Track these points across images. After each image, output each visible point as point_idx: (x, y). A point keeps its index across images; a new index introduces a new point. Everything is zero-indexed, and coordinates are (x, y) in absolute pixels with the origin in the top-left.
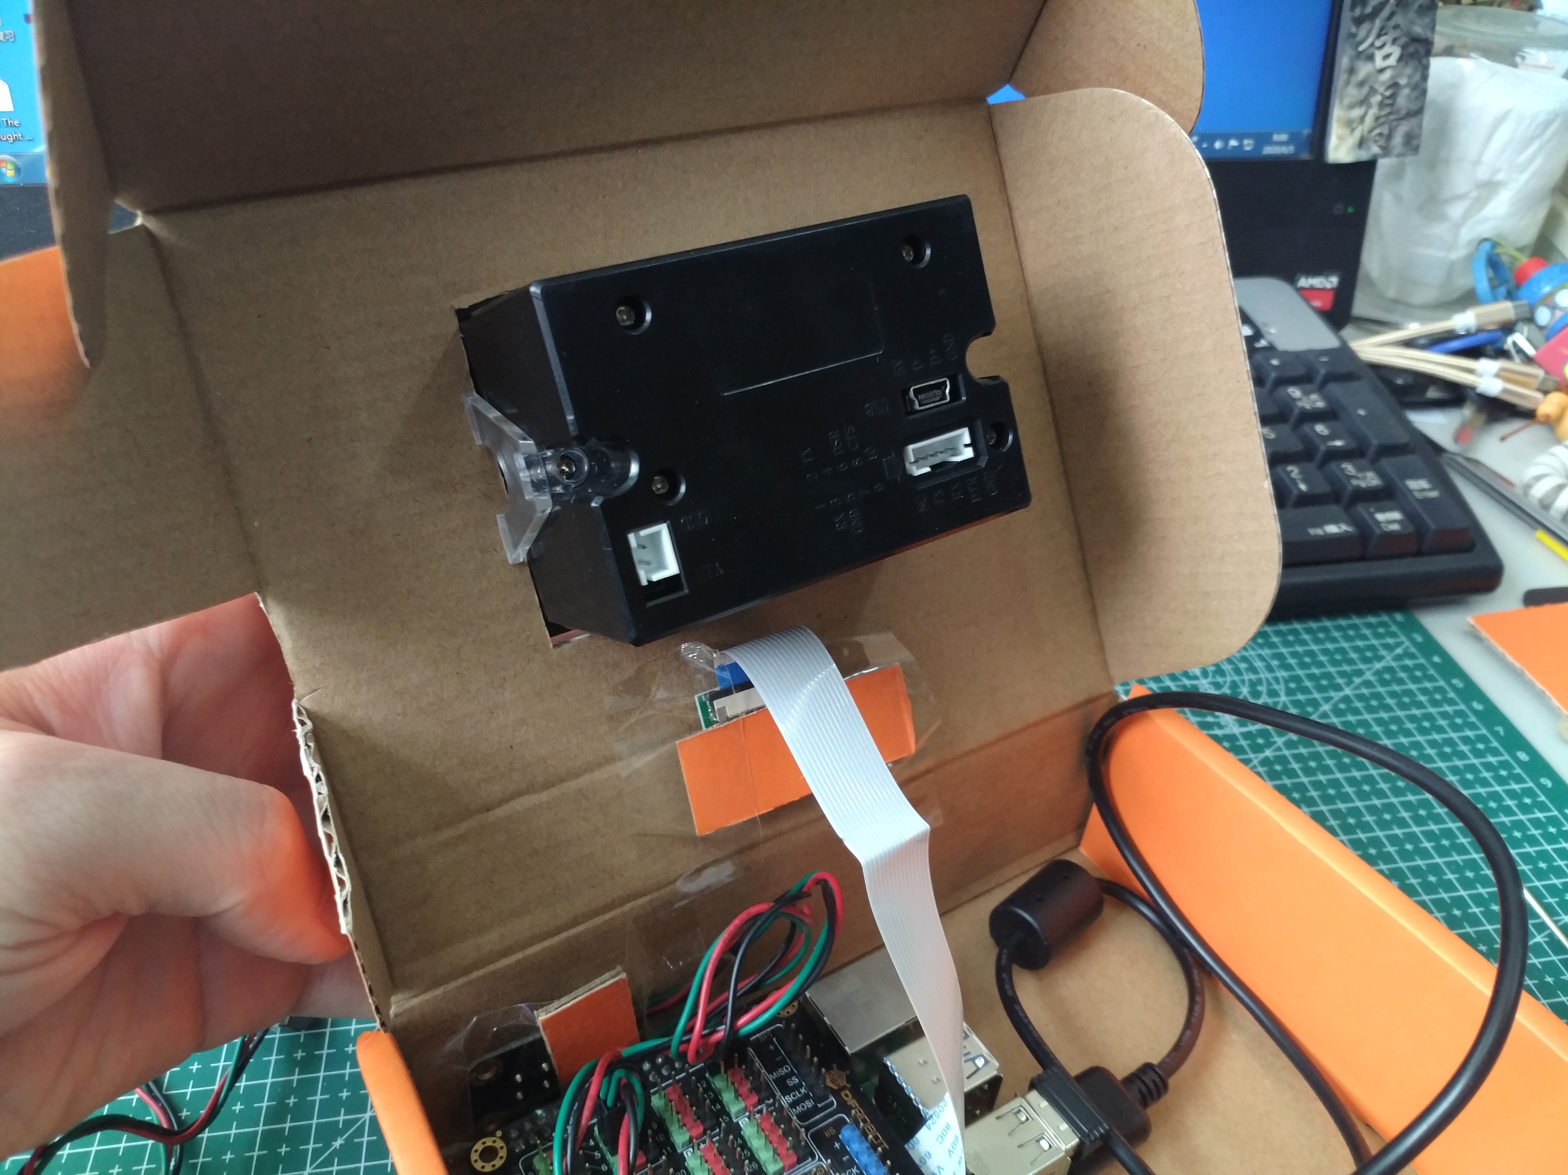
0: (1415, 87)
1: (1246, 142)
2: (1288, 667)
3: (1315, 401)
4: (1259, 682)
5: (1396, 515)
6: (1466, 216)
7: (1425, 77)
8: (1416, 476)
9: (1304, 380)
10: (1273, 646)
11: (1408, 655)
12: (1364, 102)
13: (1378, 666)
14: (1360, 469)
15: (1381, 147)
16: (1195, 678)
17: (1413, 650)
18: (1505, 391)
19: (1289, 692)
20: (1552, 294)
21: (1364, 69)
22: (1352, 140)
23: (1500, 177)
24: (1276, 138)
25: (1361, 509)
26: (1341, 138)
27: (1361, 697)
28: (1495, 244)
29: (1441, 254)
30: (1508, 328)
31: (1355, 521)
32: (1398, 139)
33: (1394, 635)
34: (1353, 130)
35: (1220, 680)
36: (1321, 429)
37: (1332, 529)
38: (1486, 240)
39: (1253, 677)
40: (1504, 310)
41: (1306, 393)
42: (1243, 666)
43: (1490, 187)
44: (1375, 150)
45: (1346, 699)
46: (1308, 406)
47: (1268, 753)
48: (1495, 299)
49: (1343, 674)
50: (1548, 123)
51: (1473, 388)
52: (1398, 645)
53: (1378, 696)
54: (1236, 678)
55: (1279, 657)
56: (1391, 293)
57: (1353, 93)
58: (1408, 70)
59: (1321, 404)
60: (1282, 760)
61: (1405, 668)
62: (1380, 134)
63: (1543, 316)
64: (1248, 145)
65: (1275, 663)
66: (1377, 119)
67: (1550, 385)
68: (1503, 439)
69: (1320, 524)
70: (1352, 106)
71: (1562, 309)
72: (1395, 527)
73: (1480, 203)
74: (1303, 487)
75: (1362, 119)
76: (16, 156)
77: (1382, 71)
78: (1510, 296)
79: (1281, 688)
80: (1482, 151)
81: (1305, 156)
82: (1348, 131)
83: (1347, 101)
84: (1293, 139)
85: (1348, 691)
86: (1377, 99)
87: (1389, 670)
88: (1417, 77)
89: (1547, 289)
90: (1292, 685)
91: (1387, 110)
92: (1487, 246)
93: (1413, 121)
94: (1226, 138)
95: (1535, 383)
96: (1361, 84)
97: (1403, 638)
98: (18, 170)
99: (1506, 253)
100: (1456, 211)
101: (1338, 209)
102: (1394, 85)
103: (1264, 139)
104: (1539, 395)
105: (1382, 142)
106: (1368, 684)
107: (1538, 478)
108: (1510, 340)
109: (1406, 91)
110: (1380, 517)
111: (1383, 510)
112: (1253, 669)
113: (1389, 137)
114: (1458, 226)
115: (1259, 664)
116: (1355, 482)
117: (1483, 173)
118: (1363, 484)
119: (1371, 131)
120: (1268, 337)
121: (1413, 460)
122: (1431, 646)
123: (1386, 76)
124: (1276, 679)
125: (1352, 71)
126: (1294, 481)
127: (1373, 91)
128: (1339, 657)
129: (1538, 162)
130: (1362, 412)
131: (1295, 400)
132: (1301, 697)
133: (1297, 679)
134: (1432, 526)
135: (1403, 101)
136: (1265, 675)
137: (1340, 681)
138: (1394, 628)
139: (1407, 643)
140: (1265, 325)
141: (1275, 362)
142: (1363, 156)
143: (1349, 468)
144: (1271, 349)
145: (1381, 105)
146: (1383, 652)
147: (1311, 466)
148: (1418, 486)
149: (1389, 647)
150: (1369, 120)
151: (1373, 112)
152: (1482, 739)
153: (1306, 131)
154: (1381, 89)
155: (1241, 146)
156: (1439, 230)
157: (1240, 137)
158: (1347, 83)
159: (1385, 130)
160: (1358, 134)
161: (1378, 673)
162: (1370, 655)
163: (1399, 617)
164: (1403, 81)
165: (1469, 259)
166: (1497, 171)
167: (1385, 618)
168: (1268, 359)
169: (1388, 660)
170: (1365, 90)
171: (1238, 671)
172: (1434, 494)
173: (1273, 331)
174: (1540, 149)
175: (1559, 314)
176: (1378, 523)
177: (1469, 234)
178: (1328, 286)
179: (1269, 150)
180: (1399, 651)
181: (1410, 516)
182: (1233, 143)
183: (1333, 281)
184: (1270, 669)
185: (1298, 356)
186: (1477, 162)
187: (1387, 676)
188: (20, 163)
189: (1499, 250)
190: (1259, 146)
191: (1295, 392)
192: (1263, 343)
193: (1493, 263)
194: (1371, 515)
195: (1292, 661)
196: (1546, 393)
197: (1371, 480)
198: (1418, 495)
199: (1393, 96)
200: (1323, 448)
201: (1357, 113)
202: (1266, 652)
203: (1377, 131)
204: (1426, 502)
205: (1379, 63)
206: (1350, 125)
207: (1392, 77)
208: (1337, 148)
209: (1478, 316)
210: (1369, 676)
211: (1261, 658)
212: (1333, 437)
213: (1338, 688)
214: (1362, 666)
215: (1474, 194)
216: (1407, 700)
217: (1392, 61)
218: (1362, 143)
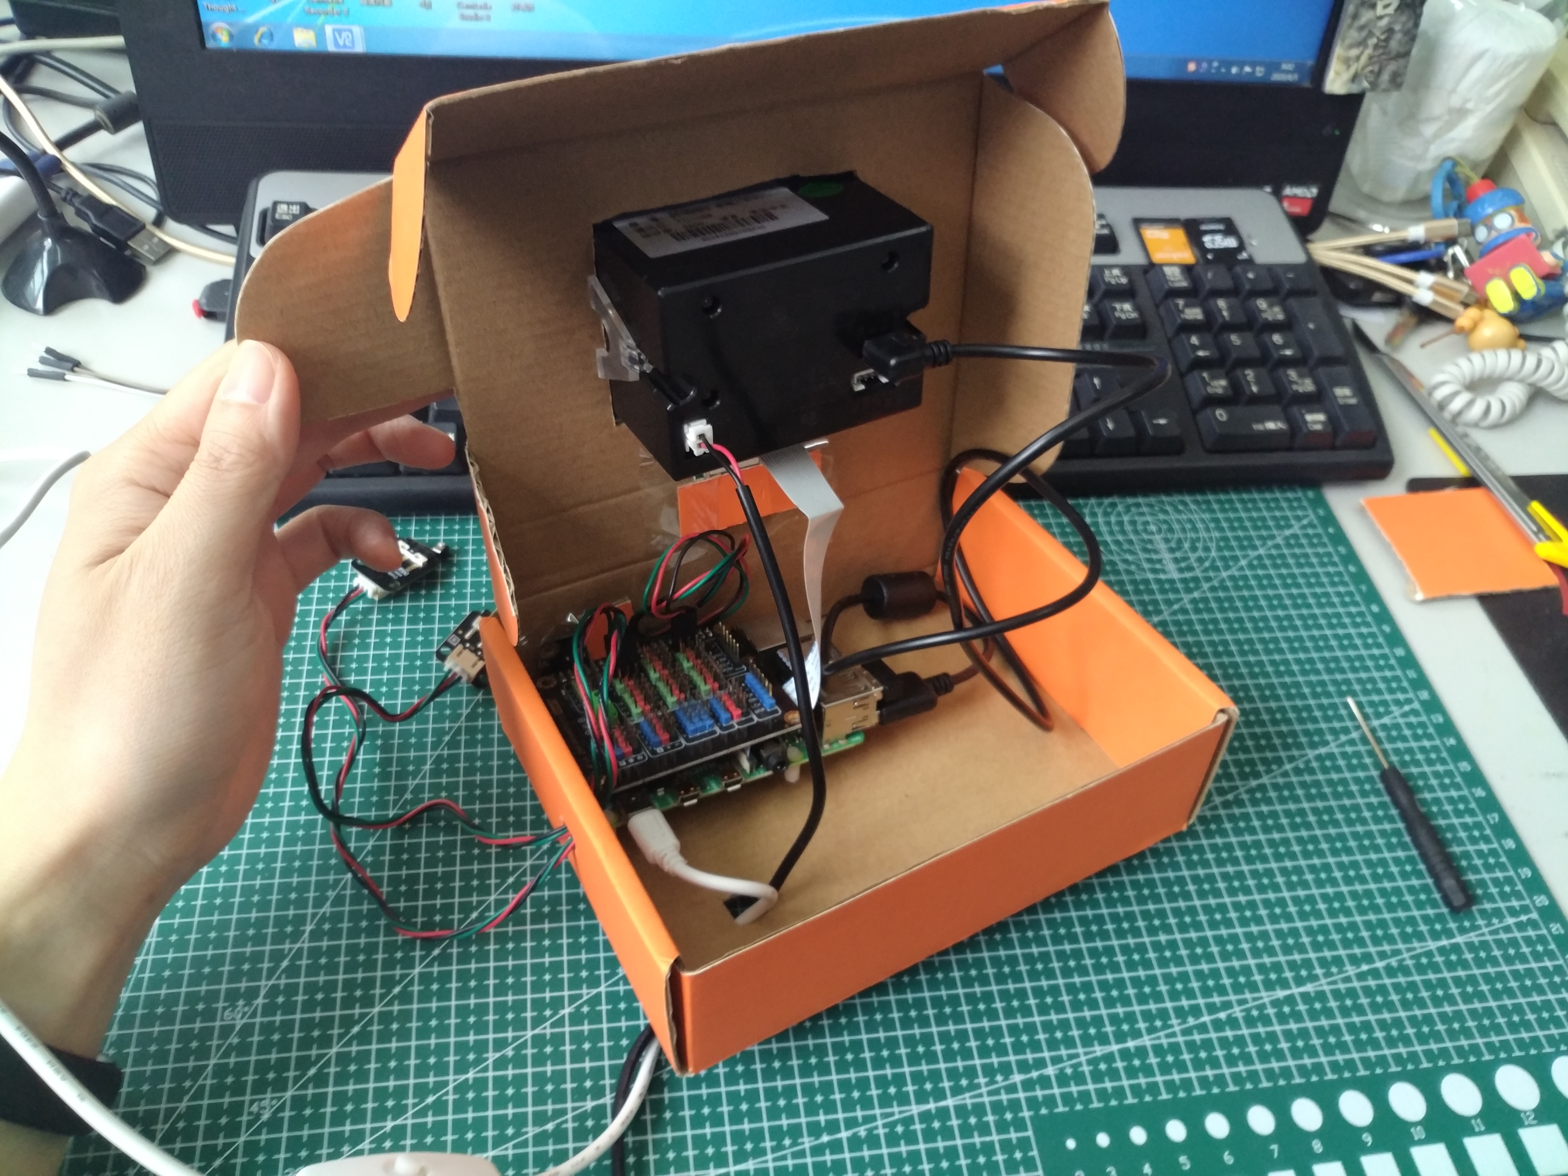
0: (1406, 33)
1: (1258, 69)
2: (1221, 529)
3: (1276, 314)
4: (1198, 539)
5: (1321, 417)
6: (1437, 136)
7: (1416, 25)
8: (1341, 384)
9: (1271, 293)
10: (1212, 511)
11: (1312, 525)
12: (1363, 43)
13: (1287, 532)
14: (1301, 376)
15: (1371, 83)
16: (1152, 533)
17: (1316, 522)
18: (1435, 302)
19: (1219, 549)
20: (1492, 216)
21: (1366, 16)
22: (1347, 75)
23: (1470, 106)
24: (1284, 66)
25: (1295, 410)
26: (1337, 73)
27: (1271, 557)
28: (1455, 164)
29: (1410, 164)
30: (1451, 242)
31: (1289, 420)
32: (1385, 77)
33: (1304, 508)
34: (1349, 67)
35: (1169, 536)
36: (1277, 338)
37: (1271, 425)
38: (1448, 158)
39: (1193, 535)
40: (1450, 225)
41: (1271, 305)
42: (1188, 526)
43: (1461, 113)
44: (1366, 84)
45: (1259, 557)
46: (1270, 318)
47: (1196, 595)
48: (1447, 216)
49: (1261, 537)
50: (1516, 64)
51: (1410, 297)
52: (1306, 516)
53: (1283, 556)
54: (1182, 536)
55: (1216, 521)
56: (1366, 188)
57: (1353, 35)
58: (1403, 18)
59: (1281, 317)
60: (1205, 600)
61: (1307, 536)
62: (1372, 72)
63: (1482, 233)
64: (1260, 72)
65: (1212, 525)
66: (1371, 58)
67: (1470, 300)
68: (1423, 346)
69: (1262, 420)
70: (1351, 46)
71: (1497, 230)
72: (1318, 427)
73: (1450, 125)
74: (1255, 389)
75: (1358, 58)
76: (230, 24)
77: (1381, 18)
78: (1459, 213)
79: (1213, 545)
80: (1459, 81)
81: (1307, 84)
82: (1344, 67)
83: (1348, 41)
84: (1298, 68)
85: (1262, 551)
86: (1373, 41)
87: (1295, 536)
88: (1410, 24)
89: (1490, 210)
90: (1222, 544)
91: (1381, 51)
92: (1448, 165)
93: (1402, 61)
94: (1241, 65)
95: (1461, 297)
96: (1362, 28)
97: (1310, 512)
98: (231, 36)
99: (1464, 171)
100: (1429, 130)
101: (1327, 131)
102: (1390, 31)
103: (1274, 67)
104: (1460, 308)
105: (1372, 79)
106: (1277, 546)
107: (1443, 383)
108: (1451, 251)
109: (1398, 36)
110: (1309, 417)
111: (1311, 411)
112: (1195, 529)
113: (1379, 73)
114: (1428, 143)
115: (1200, 525)
116: (1295, 387)
117: (1455, 101)
118: (1301, 389)
119: (1363, 68)
120: (1250, 249)
121: (1343, 370)
122: (1329, 519)
123: (1384, 22)
124: (1211, 539)
125: (1355, 17)
126: (1248, 383)
127: (1371, 34)
128: (1259, 524)
129: (1504, 96)
130: (1311, 326)
131: (1261, 311)
132: (1226, 553)
133: (1226, 539)
134: (1347, 428)
135: (1394, 45)
136: (1203, 534)
137: (1258, 543)
138: (1305, 503)
139: (1312, 516)
140: (1250, 237)
141: (1251, 276)
142: (1355, 89)
143: (1292, 374)
144: (1250, 261)
145: (1376, 47)
146: (1293, 522)
147: (1263, 371)
148: (1343, 393)
149: (1298, 519)
150: (1364, 59)
151: (1369, 51)
152: (1350, 594)
153: (1310, 63)
154: (1377, 33)
155: (1254, 72)
156: (1412, 144)
157: (1253, 65)
158: (1350, 26)
159: (1376, 68)
160: (1352, 70)
161: (1287, 539)
162: (1283, 524)
163: (1311, 494)
164: (1397, 27)
165: (1432, 172)
166: (1467, 101)
167: (1300, 494)
168: (1246, 272)
169: (1296, 529)
170: (1364, 34)
171: (1184, 530)
172: (1353, 401)
173: (1254, 243)
174: (1506, 85)
175: (1494, 234)
176: (1306, 422)
177: (1436, 151)
178: (1309, 195)
179: (1277, 77)
180: (1305, 522)
181: (1332, 420)
182: (1247, 69)
183: (1313, 192)
184: (1208, 530)
185: (1270, 269)
186: (1453, 91)
187: (1292, 541)
188: (233, 31)
189: (1458, 169)
190: (1269, 72)
191: (1262, 304)
192: (1244, 255)
193: (1452, 180)
194: (1303, 416)
195: (1225, 525)
196: (1466, 305)
197: (1307, 386)
198: (1341, 401)
199: (1387, 40)
200: (1276, 356)
201: (1354, 52)
202: (1207, 516)
203: (1370, 68)
204: (1347, 408)
205: (1380, 11)
206: (1347, 62)
207: (1390, 23)
208: (1333, 81)
209: (1428, 230)
210: (1279, 540)
211: (1203, 521)
212: (1285, 346)
213: (1255, 548)
214: (1275, 532)
215: (1447, 118)
216: (1303, 561)
217: (1391, 10)
218: (1355, 78)
